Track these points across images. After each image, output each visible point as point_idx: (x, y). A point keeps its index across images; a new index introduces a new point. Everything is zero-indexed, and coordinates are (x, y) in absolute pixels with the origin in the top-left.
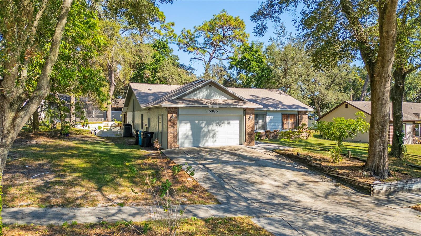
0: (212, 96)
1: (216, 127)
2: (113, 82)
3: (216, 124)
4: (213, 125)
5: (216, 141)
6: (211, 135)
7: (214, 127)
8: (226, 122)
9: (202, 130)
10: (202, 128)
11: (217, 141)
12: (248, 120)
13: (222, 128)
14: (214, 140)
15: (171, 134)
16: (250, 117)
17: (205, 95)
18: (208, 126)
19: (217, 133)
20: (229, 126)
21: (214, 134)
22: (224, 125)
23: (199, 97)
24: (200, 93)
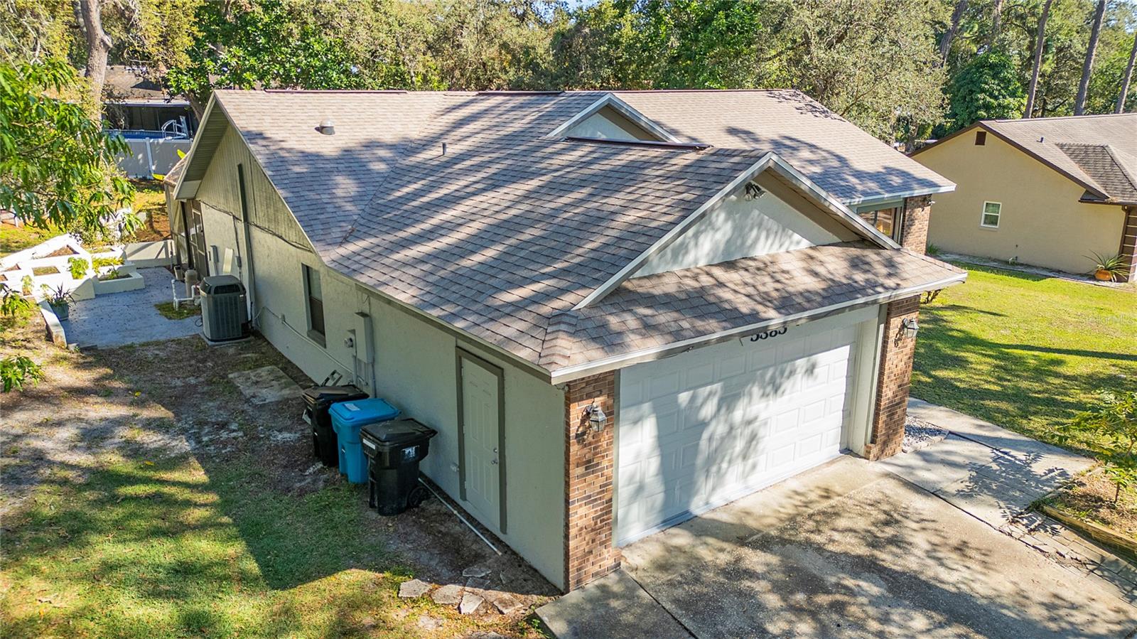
0: (749, 242)
1: (764, 399)
2: (100, 33)
3: (763, 387)
4: (750, 395)
5: (754, 467)
6: (739, 445)
7: (755, 406)
8: (801, 363)
9: (705, 435)
10: (704, 424)
11: (759, 468)
12: (896, 342)
13: (786, 397)
14: (750, 462)
15: (583, 511)
16: (903, 326)
17: (722, 247)
18: (730, 409)
19: (761, 433)
20: (811, 381)
21: (753, 437)
22: (793, 385)
23: (696, 262)
24: (702, 238)
